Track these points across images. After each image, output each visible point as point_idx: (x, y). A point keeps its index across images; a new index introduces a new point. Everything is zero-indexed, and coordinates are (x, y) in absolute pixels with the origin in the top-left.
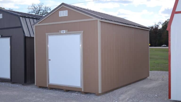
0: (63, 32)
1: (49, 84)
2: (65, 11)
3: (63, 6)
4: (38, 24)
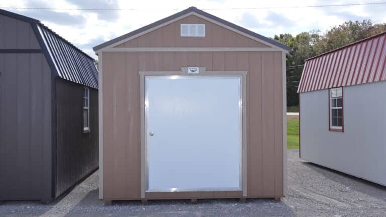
0: (193, 71)
1: (147, 191)
2: (197, 25)
3: (192, 15)
4: (114, 47)
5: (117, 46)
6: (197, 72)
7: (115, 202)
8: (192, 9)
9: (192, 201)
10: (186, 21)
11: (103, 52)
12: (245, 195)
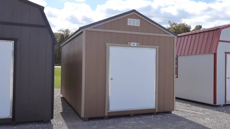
0: (134, 45)
1: (108, 112)
2: (136, 20)
3: (134, 14)
4: (92, 28)
5: (94, 28)
6: (135, 45)
7: (90, 119)
8: (134, 11)
9: (132, 115)
10: (131, 17)
11: (86, 30)
12: (157, 111)
